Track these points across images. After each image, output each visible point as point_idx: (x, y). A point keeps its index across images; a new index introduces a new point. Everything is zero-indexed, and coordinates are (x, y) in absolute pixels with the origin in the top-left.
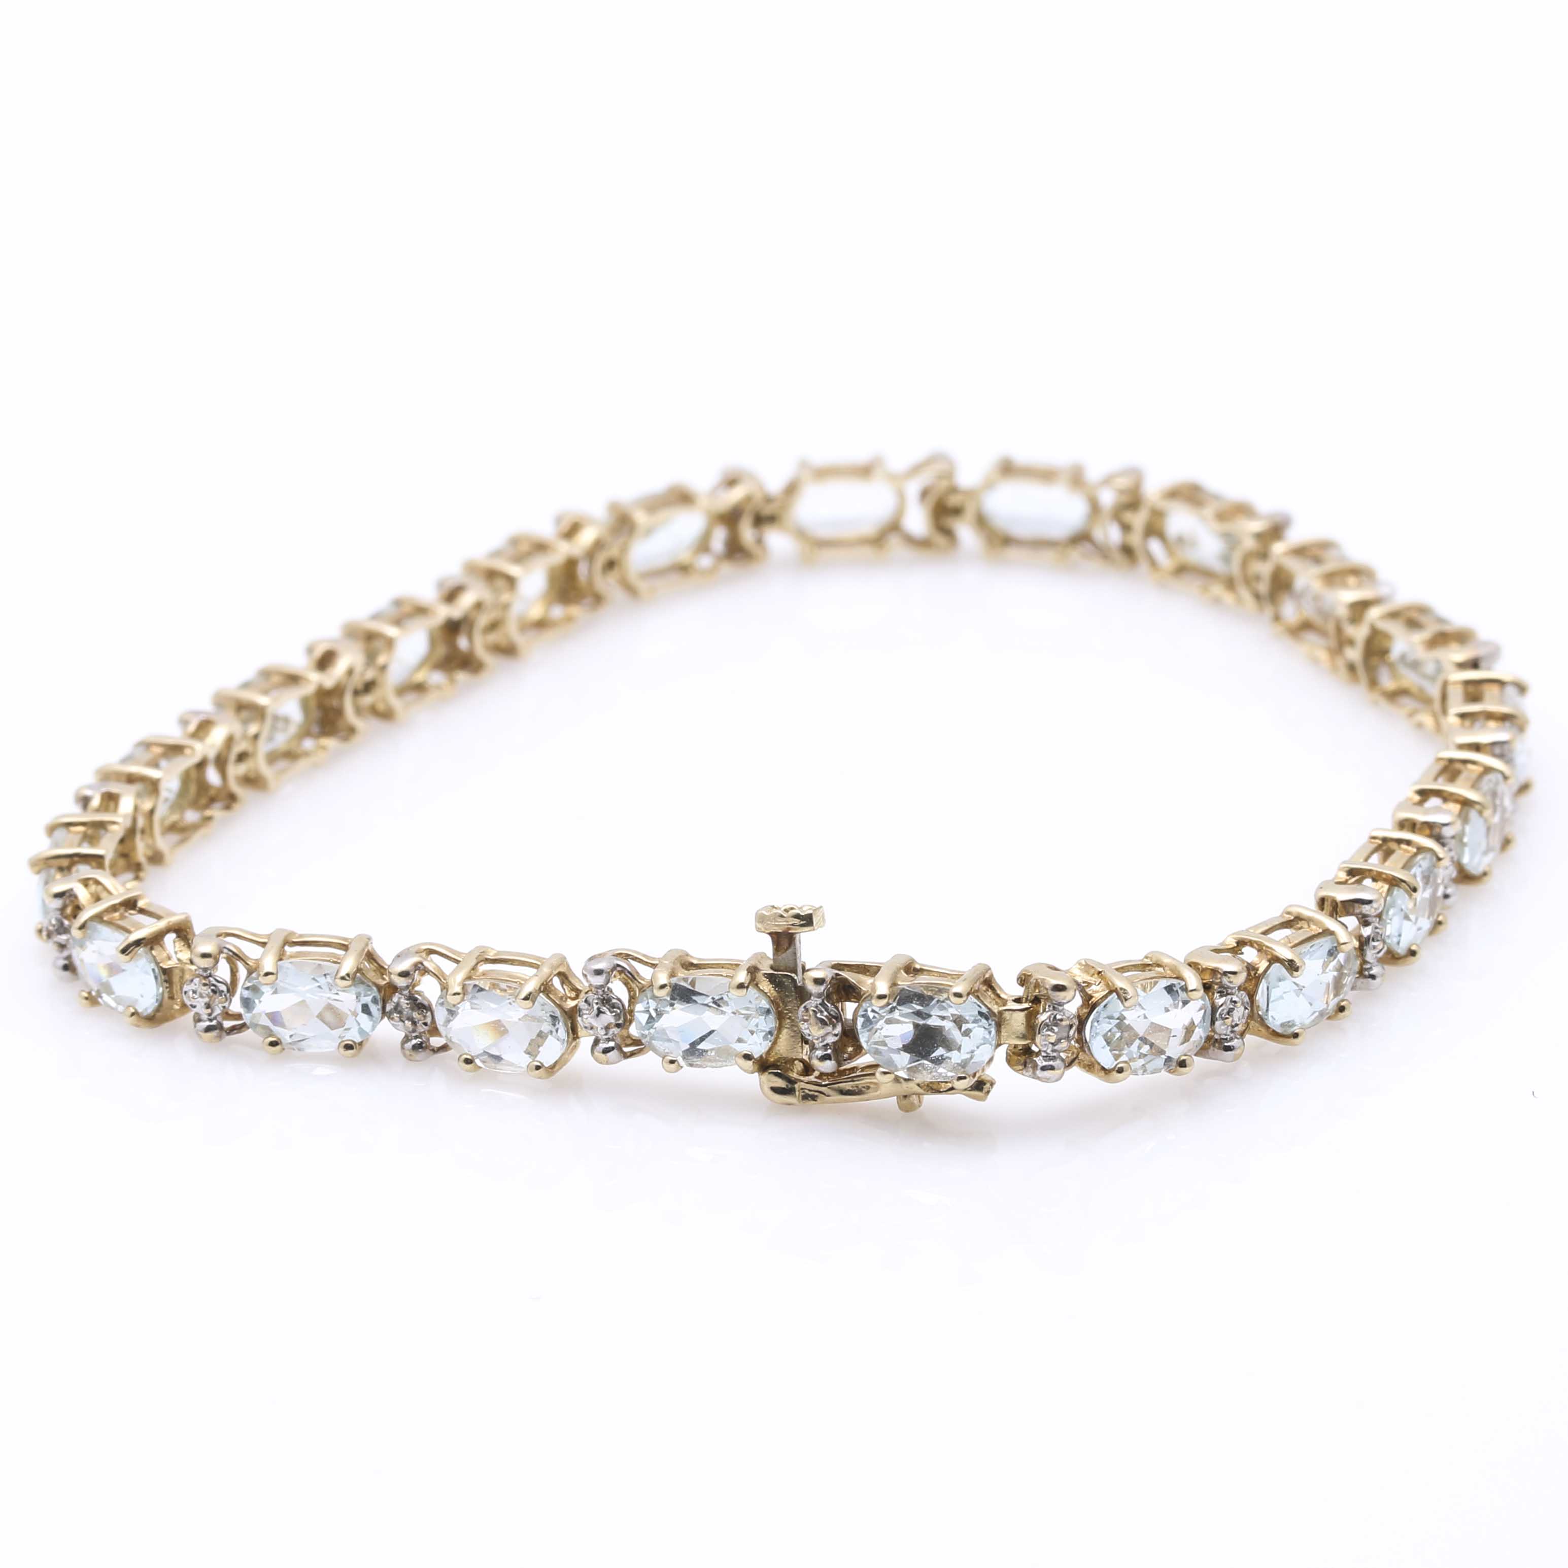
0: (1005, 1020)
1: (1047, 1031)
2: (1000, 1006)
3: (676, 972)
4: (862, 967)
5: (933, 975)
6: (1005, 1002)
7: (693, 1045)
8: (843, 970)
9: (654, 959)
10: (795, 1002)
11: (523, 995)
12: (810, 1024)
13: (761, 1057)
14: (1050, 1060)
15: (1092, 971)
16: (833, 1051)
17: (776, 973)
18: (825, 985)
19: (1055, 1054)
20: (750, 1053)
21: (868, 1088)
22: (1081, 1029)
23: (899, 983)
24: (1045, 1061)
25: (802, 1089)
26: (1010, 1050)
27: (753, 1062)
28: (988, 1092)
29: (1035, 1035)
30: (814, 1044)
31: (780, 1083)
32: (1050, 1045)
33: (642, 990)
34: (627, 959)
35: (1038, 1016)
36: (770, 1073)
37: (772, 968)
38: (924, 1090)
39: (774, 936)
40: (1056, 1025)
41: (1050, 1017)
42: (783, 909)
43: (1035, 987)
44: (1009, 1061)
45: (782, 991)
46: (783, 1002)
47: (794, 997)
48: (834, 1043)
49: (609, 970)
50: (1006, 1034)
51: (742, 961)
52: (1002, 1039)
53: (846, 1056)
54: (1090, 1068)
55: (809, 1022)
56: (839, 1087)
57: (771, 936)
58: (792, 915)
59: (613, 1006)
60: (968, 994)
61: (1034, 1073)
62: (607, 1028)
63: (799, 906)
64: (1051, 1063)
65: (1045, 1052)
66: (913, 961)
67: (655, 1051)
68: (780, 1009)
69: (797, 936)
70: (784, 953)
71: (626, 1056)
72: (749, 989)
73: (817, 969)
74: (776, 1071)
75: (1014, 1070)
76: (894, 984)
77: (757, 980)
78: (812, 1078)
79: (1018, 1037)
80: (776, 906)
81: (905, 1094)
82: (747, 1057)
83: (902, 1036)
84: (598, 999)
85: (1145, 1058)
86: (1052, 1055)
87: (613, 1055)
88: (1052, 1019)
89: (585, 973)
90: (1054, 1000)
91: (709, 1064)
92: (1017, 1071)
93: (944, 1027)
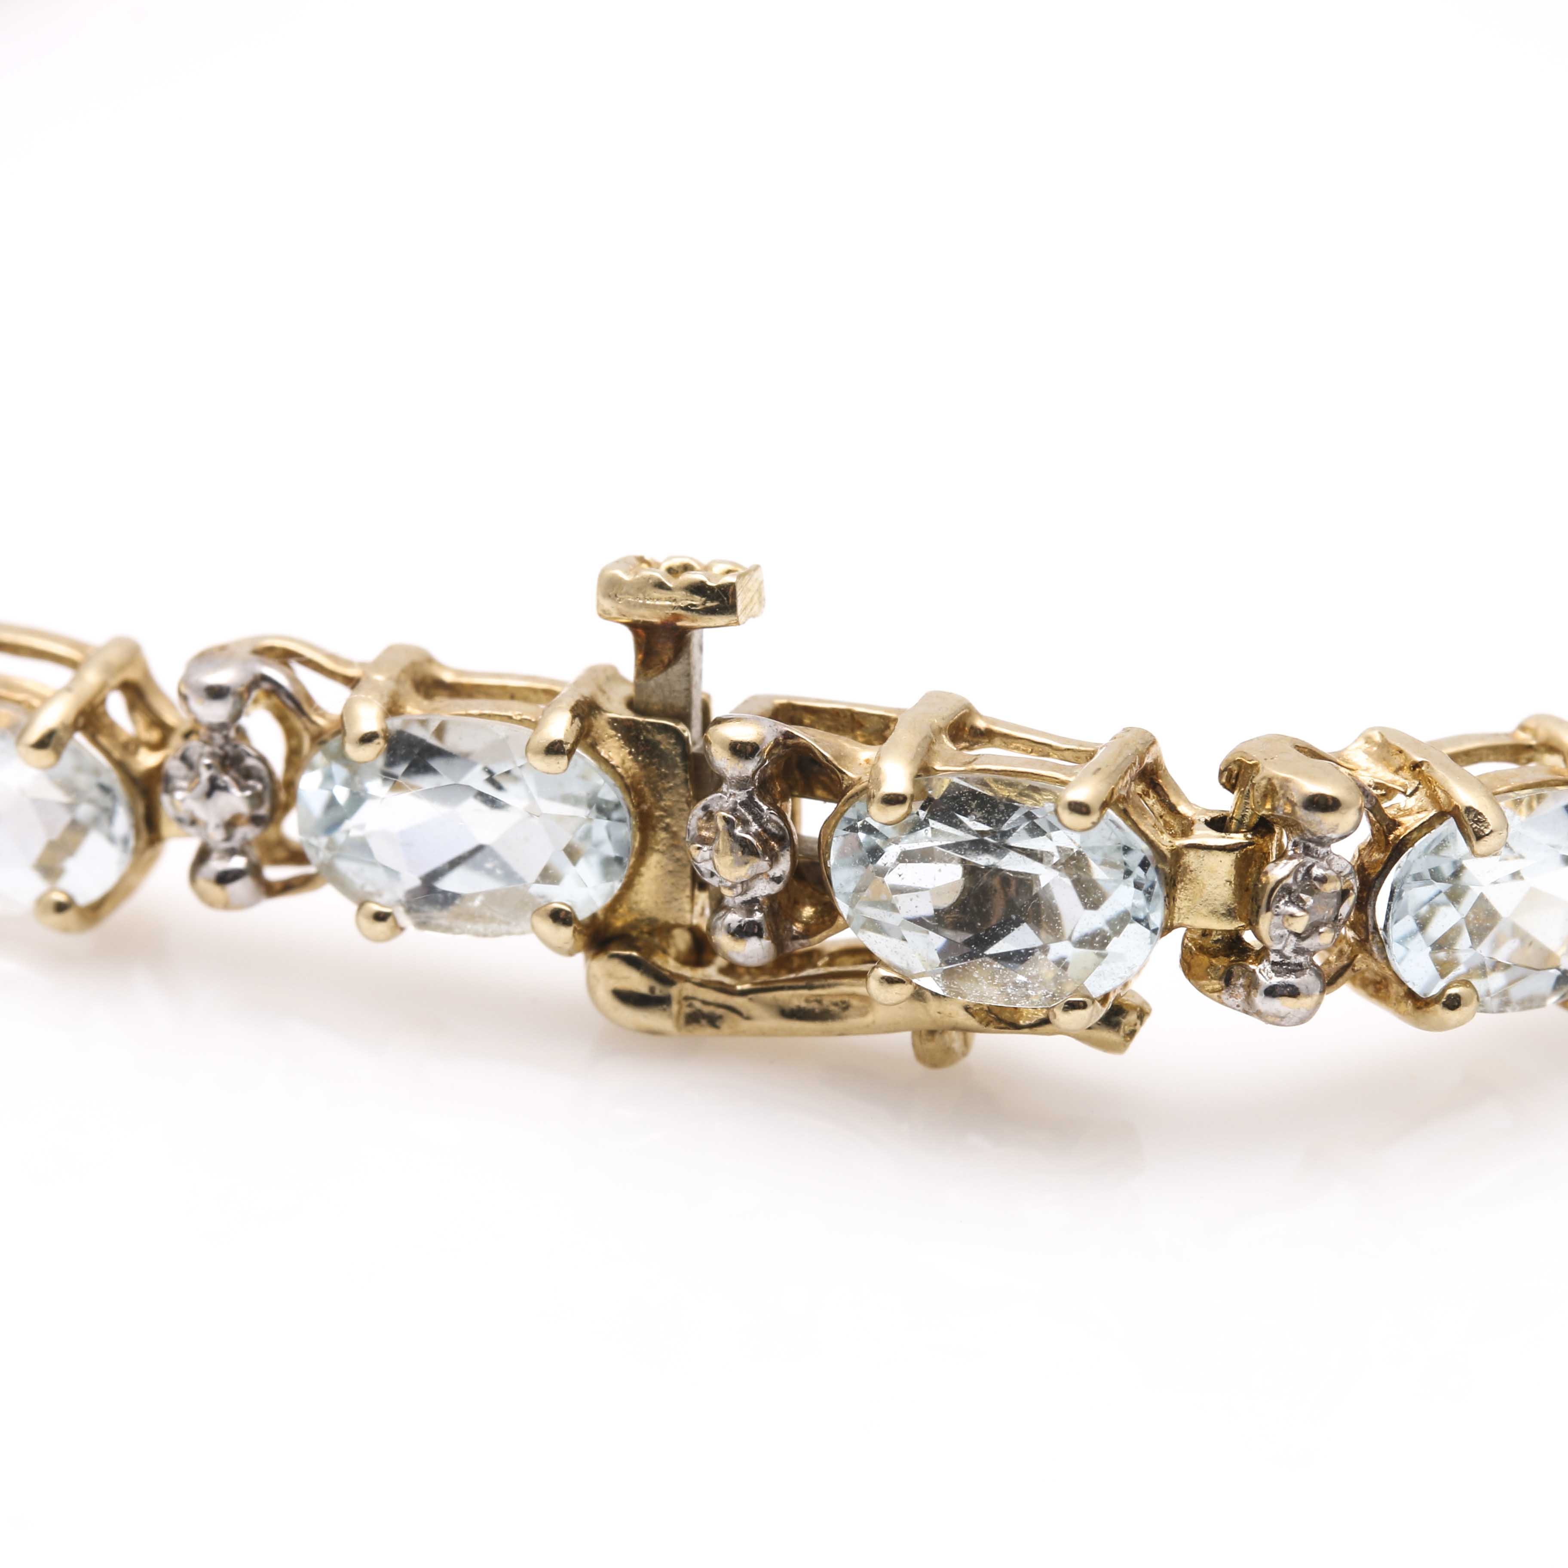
0: (1186, 870)
1: (1286, 903)
2: (1174, 836)
3: (401, 703)
4: (845, 717)
5: (1017, 748)
6: (1187, 827)
7: (430, 879)
8: (799, 723)
9: (349, 664)
10: (681, 791)
11: (36, 733)
12: (717, 851)
13: (594, 917)
14: (1290, 972)
15: (1399, 760)
16: (766, 916)
17: (640, 719)
18: (757, 759)
19: (1301, 959)
20: (568, 909)
21: (846, 1006)
22: (1365, 902)
23: (938, 767)
24: (1278, 973)
25: (687, 998)
26: (1192, 940)
27: (575, 930)
28: (1132, 1034)
29: (1257, 914)
30: (722, 898)
31: (638, 982)
32: (1293, 938)
33: (319, 739)
34: (286, 664)
35: (1268, 868)
36: (613, 956)
37: (631, 705)
38: (981, 1022)
39: (640, 631)
40: (1311, 892)
41: (1296, 871)
42: (665, 566)
43: (1265, 796)
44: (1188, 966)
45: (651, 764)
46: (655, 790)
47: (678, 781)
48: (770, 897)
49: (241, 689)
50: (1185, 903)
51: (562, 684)
52: (1176, 915)
53: (798, 927)
54: (1378, 991)
55: (714, 846)
56: (775, 998)
57: (636, 635)
58: (686, 584)
59: (248, 774)
60: (1105, 805)
61: (1248, 998)
62: (230, 825)
63: (705, 562)
64: (1291, 979)
65: (1278, 952)
66: (969, 712)
67: (343, 885)
68: (645, 807)
69: (695, 636)
70: (662, 672)
71: (271, 890)
72: (575, 757)
73: (739, 719)
74: (627, 953)
75: (1201, 989)
76: (924, 771)
77: (592, 734)
78: (711, 972)
79: (1214, 912)
80: (647, 558)
81: (932, 1028)
82: (560, 917)
83: (936, 892)
84: (212, 755)
85: (1509, 971)
86: (1293, 960)
87: (241, 888)
88: (1300, 876)
89: (185, 691)
90: (1309, 831)
91: (469, 926)
92: (1209, 993)
93: (1036, 877)
